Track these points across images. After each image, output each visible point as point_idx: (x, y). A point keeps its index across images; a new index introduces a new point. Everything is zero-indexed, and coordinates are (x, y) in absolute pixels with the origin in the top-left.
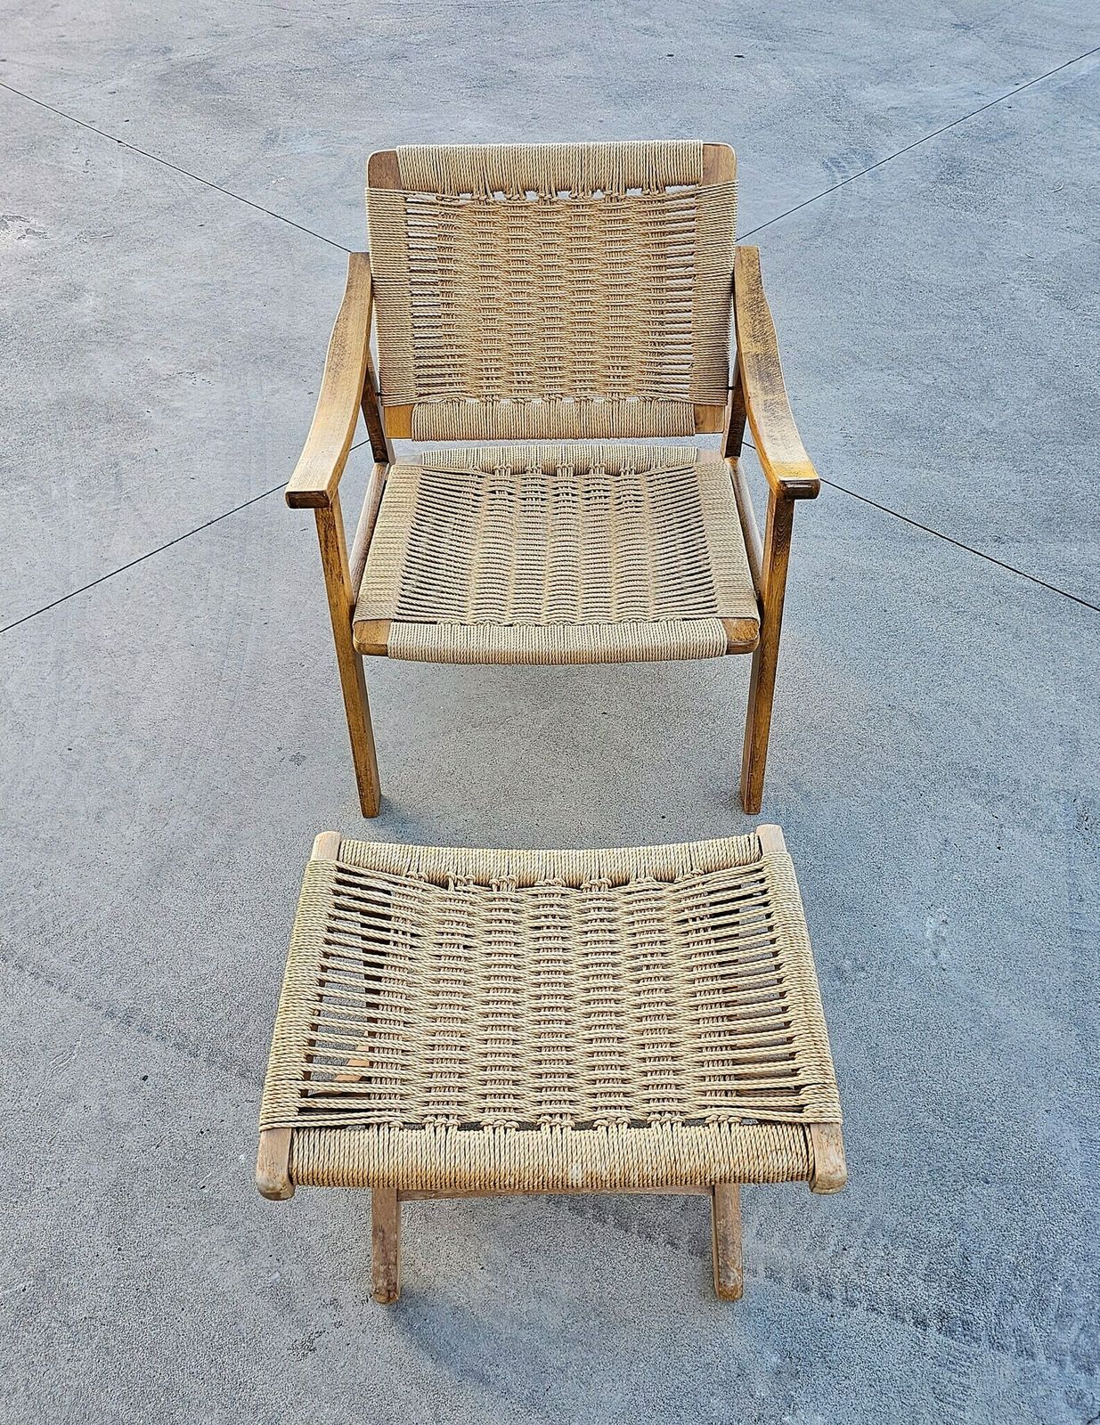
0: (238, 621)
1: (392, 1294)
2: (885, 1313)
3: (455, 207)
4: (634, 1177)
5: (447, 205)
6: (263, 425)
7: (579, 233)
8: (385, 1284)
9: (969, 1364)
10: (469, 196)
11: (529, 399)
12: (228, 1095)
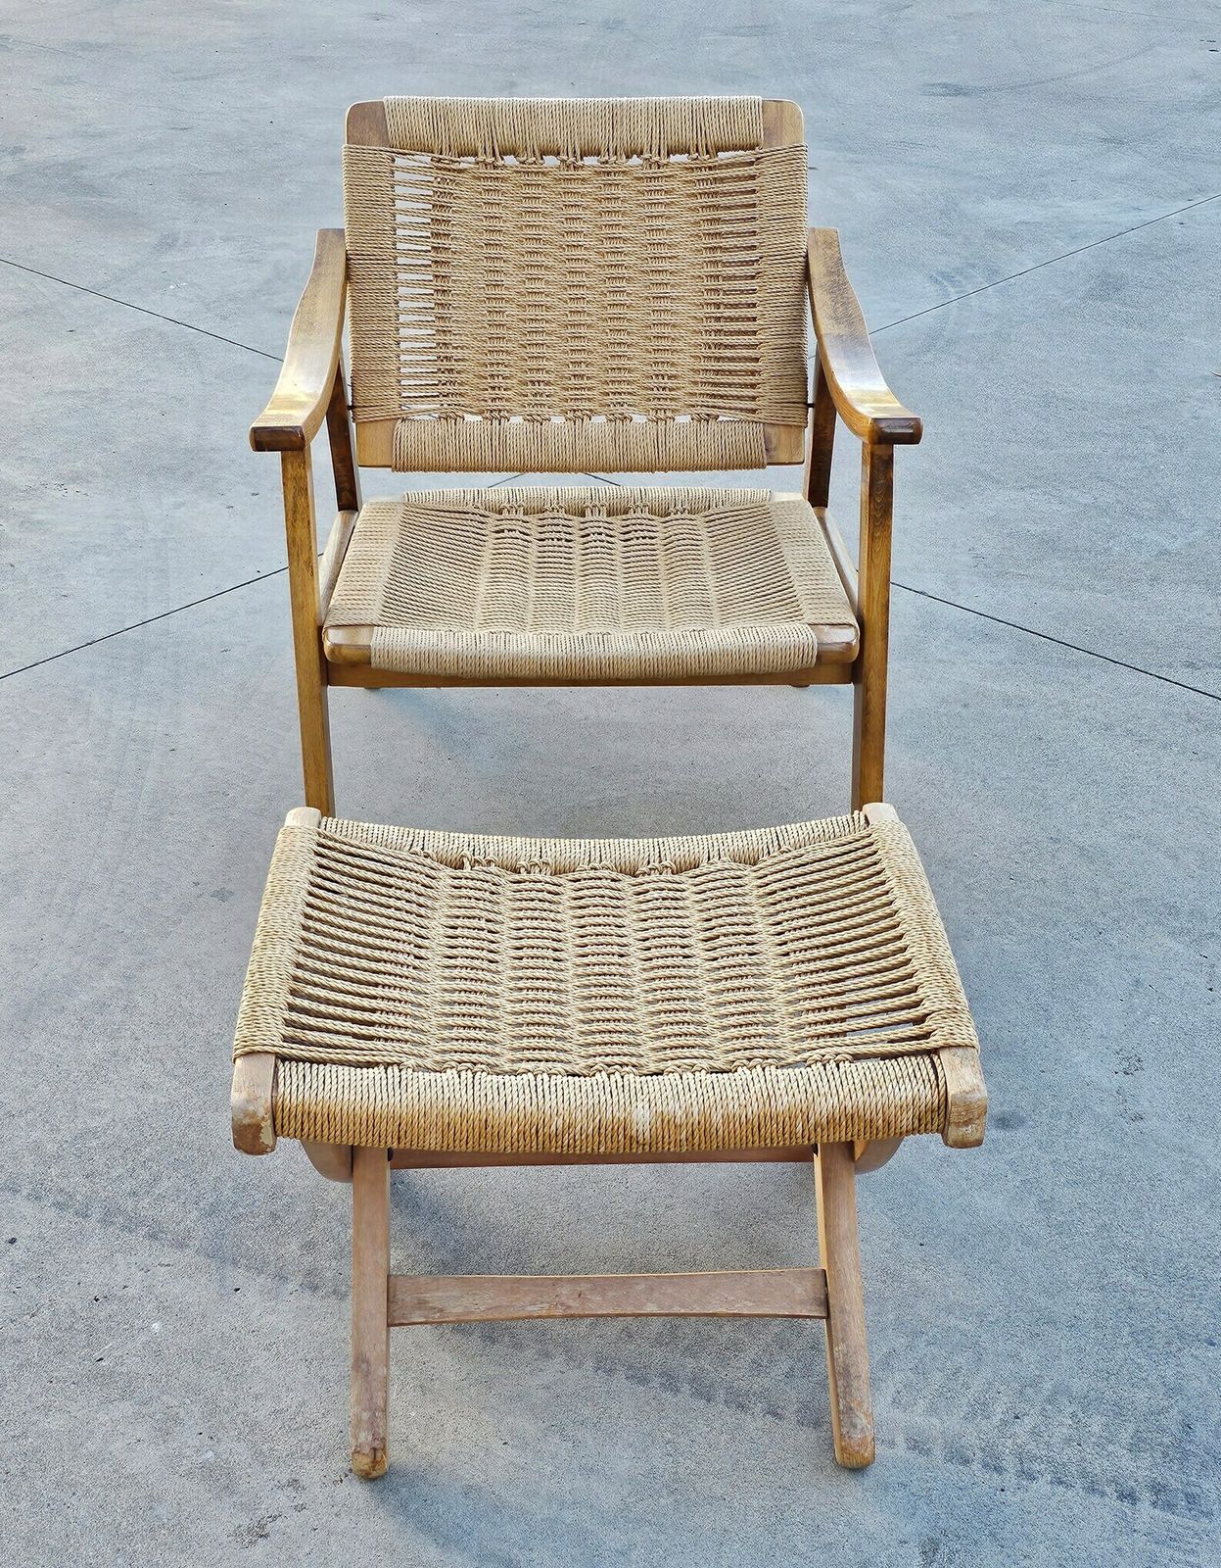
0: (133, 747)
1: (379, 1454)
2: (1077, 1486)
3: (454, 170)
4: (717, 1118)
5: (445, 169)
6: (164, 540)
7: (611, 206)
8: (370, 1438)
9: (1197, 1541)
10: (471, 159)
11: (547, 416)
12: (133, 1259)
